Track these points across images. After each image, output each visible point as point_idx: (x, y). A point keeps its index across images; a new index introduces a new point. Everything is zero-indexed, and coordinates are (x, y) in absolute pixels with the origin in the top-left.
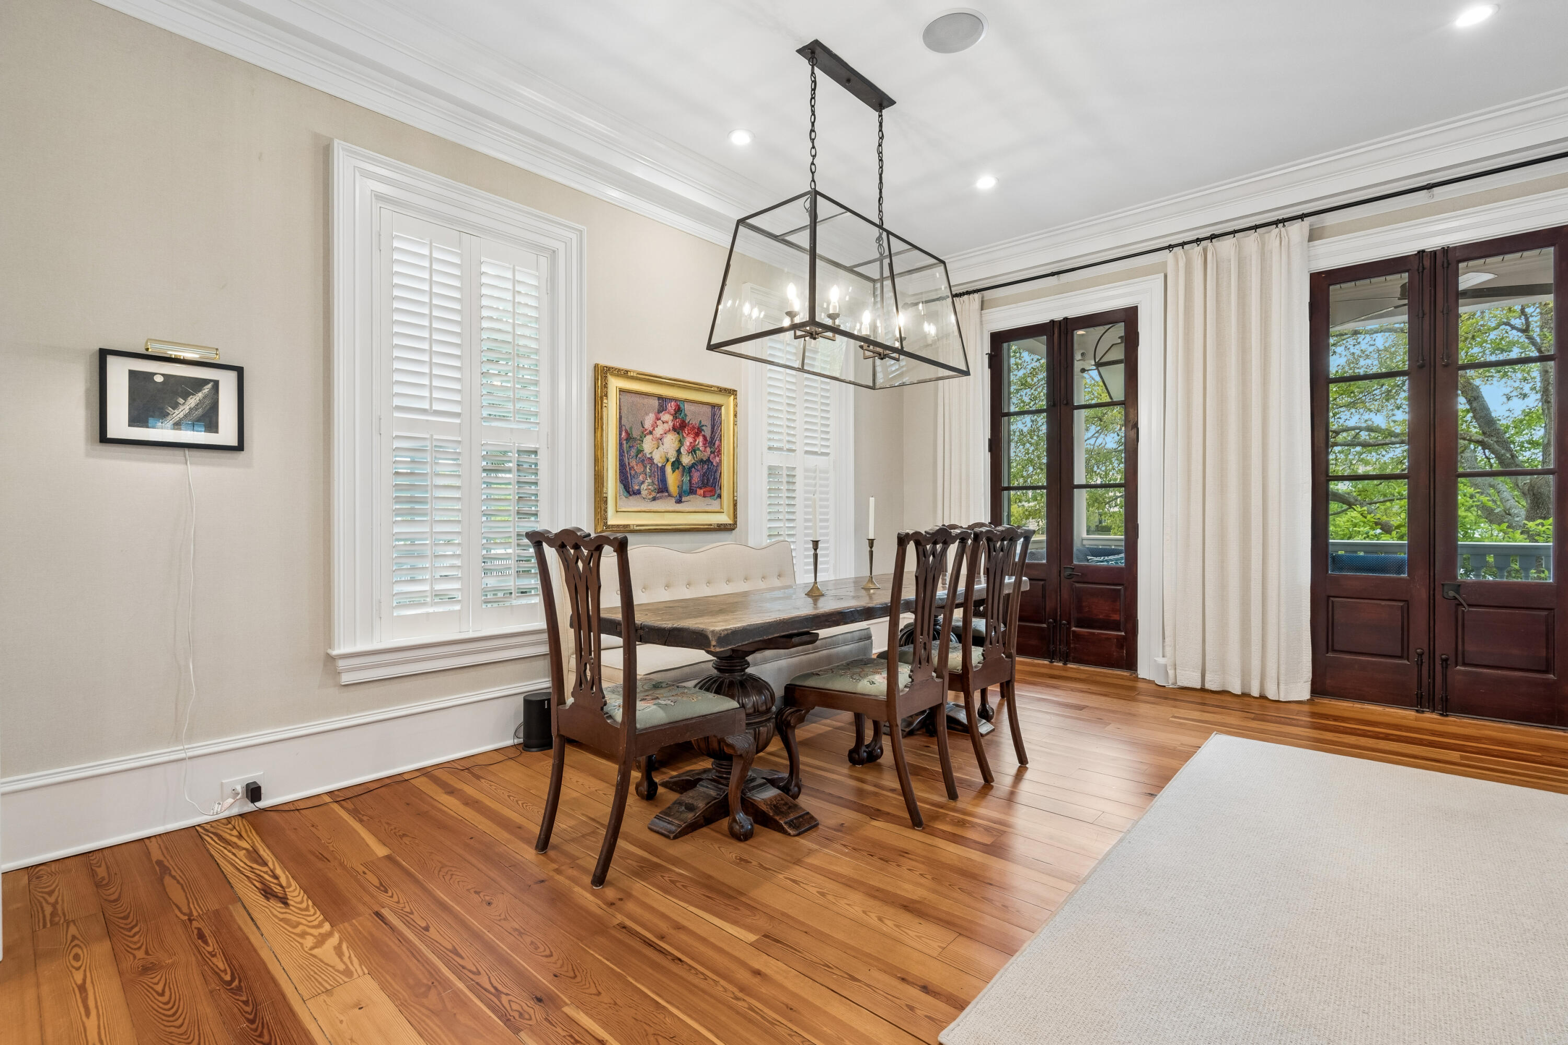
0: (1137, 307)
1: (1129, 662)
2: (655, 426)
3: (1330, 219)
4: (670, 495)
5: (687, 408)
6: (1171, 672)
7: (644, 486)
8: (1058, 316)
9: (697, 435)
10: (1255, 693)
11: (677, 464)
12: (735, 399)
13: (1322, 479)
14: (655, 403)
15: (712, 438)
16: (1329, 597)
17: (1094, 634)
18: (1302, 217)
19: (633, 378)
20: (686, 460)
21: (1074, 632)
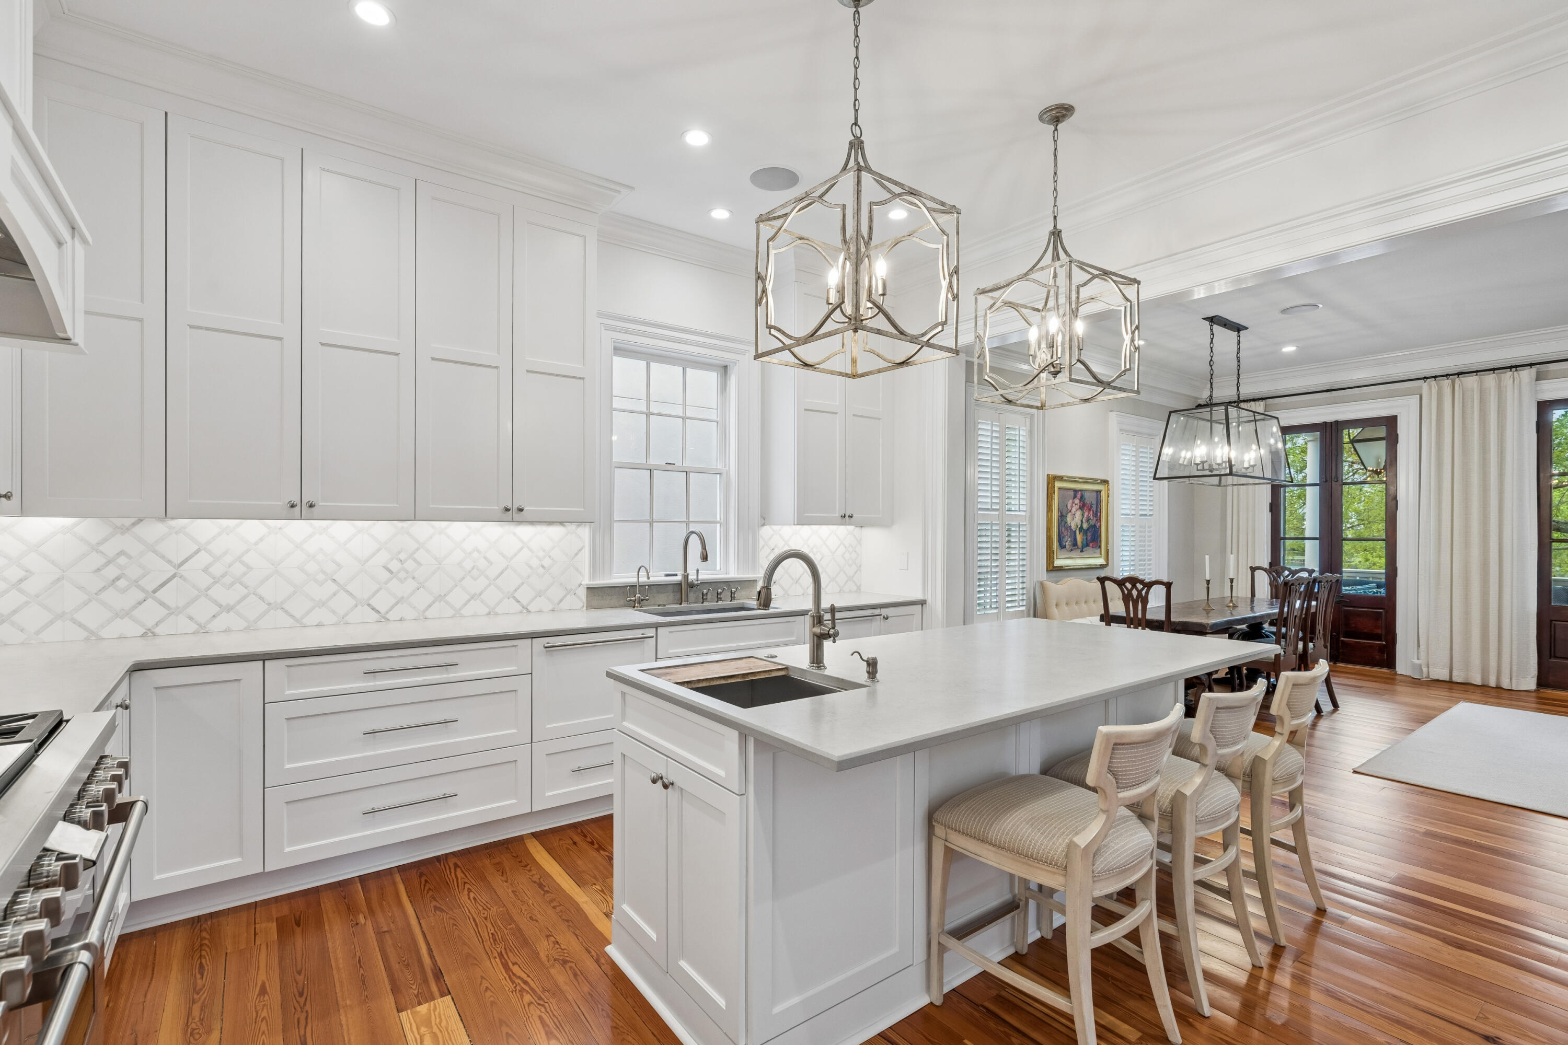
0: (1396, 416)
1: (1390, 662)
2: (1072, 507)
3: (1552, 367)
4: (1078, 548)
5: (1086, 495)
6: (1425, 670)
7: (1067, 543)
8: (1330, 418)
9: (1090, 510)
10: (1493, 683)
11: (1081, 529)
12: (1108, 486)
13: (1547, 540)
14: (1072, 493)
15: (1097, 511)
16: (1551, 621)
17: (1359, 643)
18: (1531, 365)
19: (1066, 481)
20: (1085, 526)
21: (1343, 641)
